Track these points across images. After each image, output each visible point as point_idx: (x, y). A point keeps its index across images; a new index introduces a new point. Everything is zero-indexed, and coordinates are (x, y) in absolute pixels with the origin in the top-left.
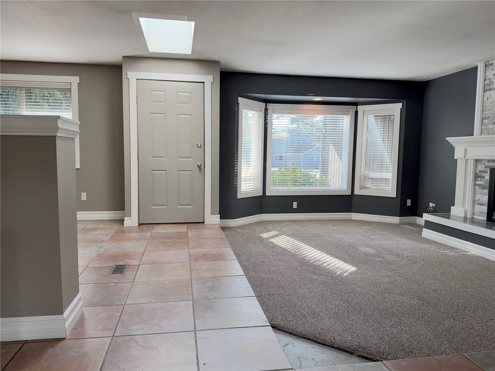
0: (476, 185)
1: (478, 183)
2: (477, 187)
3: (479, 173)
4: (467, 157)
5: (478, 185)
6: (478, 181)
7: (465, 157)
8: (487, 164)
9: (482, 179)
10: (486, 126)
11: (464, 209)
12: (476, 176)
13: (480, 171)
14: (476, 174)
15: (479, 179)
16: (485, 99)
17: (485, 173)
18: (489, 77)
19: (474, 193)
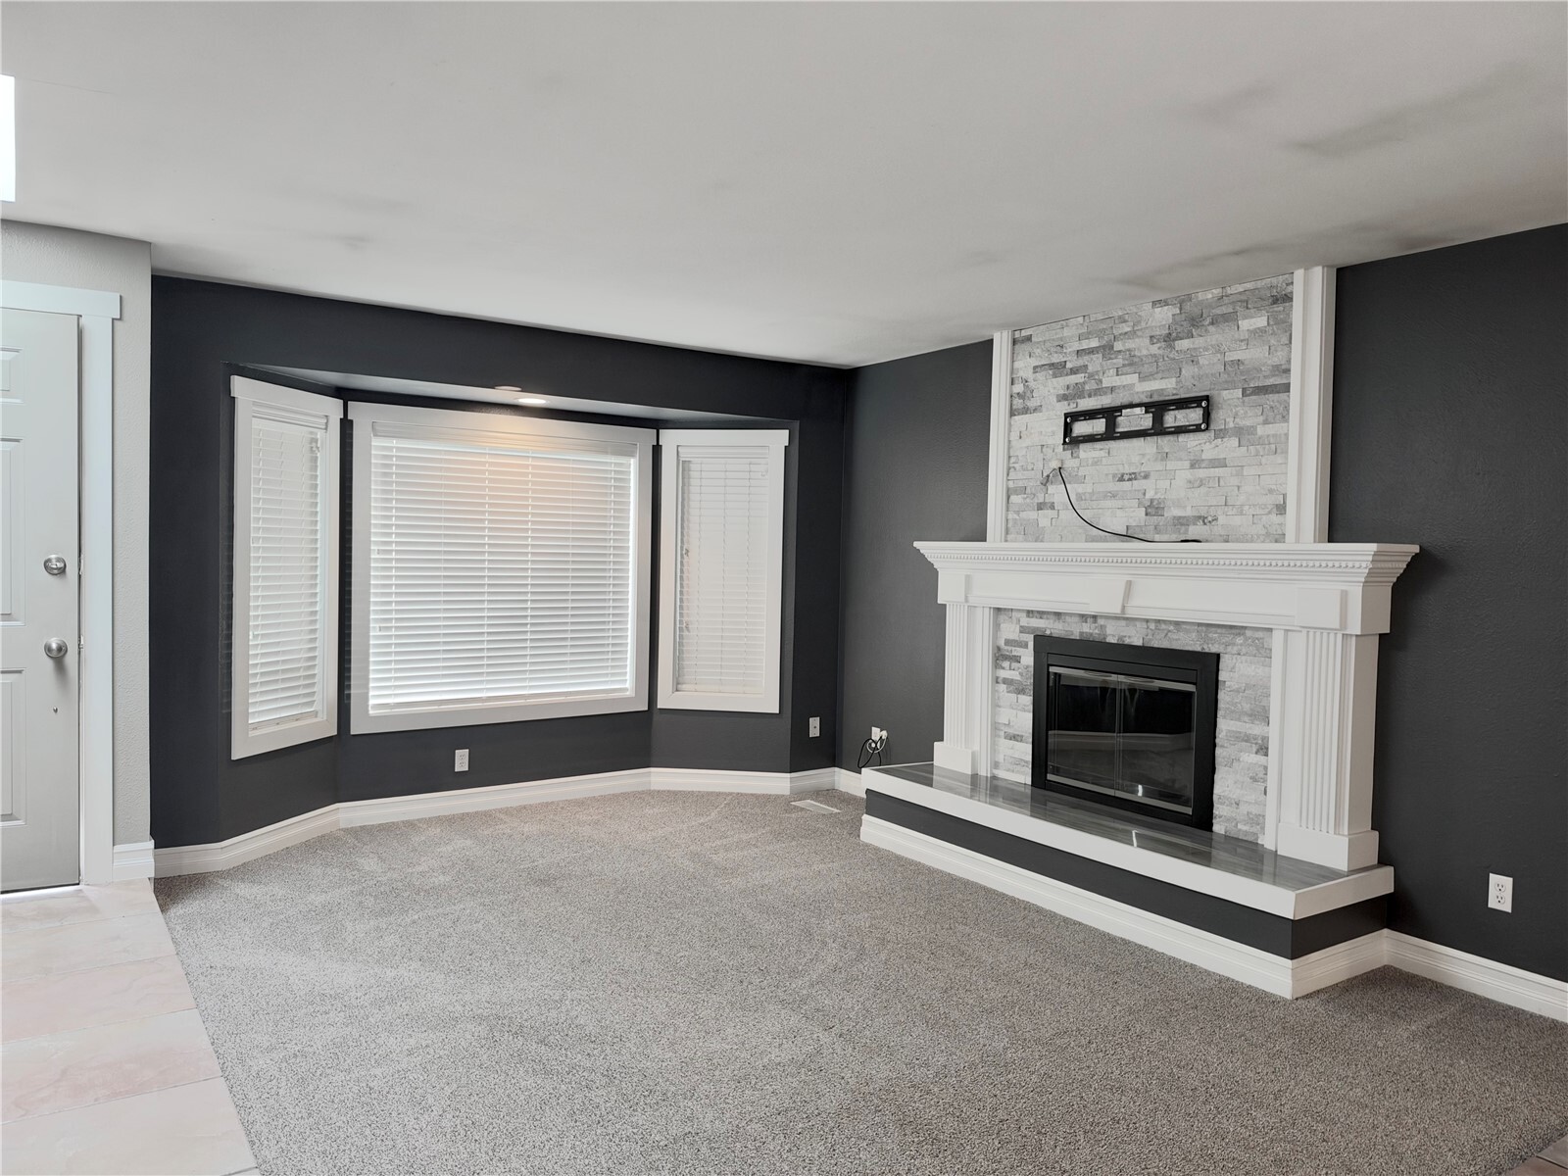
0: (1000, 680)
1: (1003, 674)
2: (1002, 687)
3: (1006, 648)
4: (972, 601)
5: (1005, 681)
6: (1003, 668)
7: (967, 601)
8: (1025, 621)
9: (1015, 665)
10: (1018, 513)
11: (970, 751)
12: (999, 657)
13: (1008, 642)
14: (999, 649)
15: (1006, 664)
16: (1014, 436)
17: (1021, 647)
18: (1021, 374)
19: (995, 705)
